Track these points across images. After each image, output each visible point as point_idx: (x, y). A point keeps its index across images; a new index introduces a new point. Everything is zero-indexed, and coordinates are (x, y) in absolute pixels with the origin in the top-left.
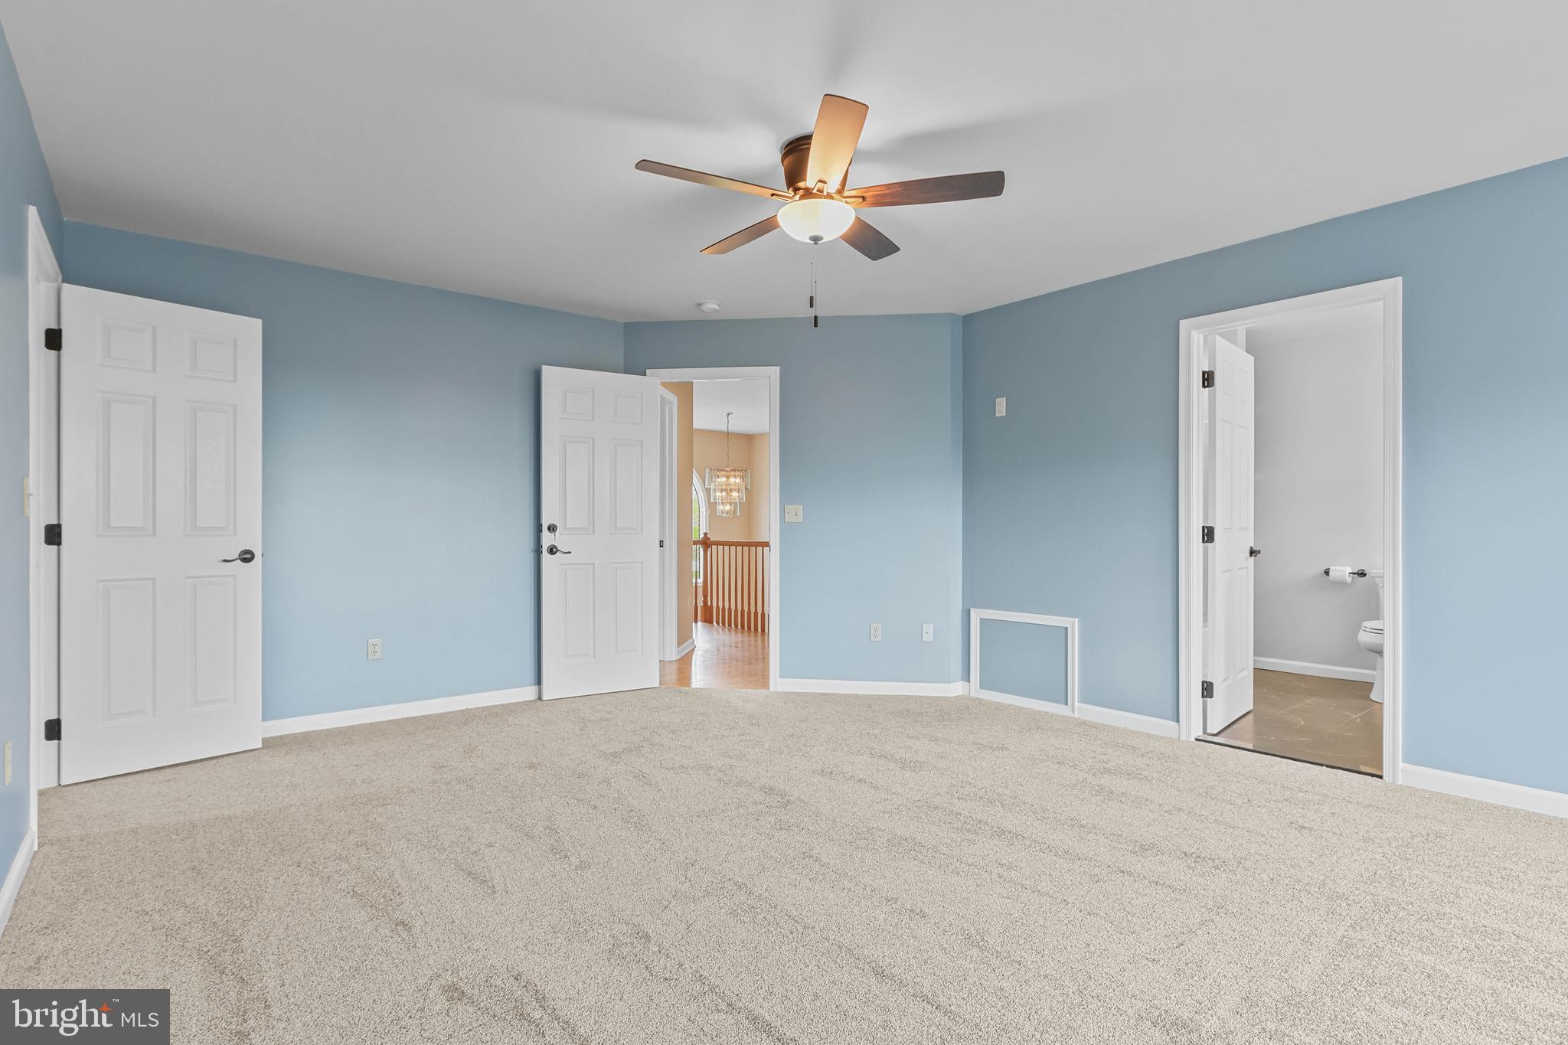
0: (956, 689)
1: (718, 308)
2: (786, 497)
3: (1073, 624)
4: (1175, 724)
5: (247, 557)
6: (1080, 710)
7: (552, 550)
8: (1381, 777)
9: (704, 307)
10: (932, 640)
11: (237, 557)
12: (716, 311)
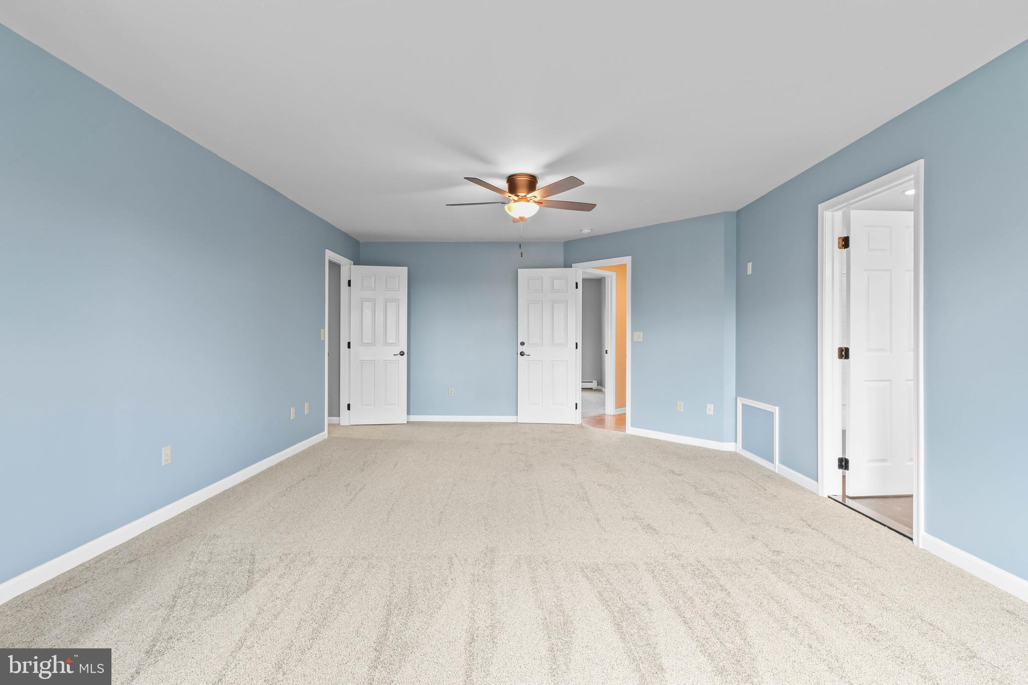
0: (729, 447)
1: (590, 231)
2: (634, 329)
3: (776, 410)
4: (815, 482)
5: (402, 354)
6: (777, 467)
7: (522, 354)
8: (911, 539)
9: (583, 232)
10: (712, 414)
11: (399, 353)
12: (590, 233)
